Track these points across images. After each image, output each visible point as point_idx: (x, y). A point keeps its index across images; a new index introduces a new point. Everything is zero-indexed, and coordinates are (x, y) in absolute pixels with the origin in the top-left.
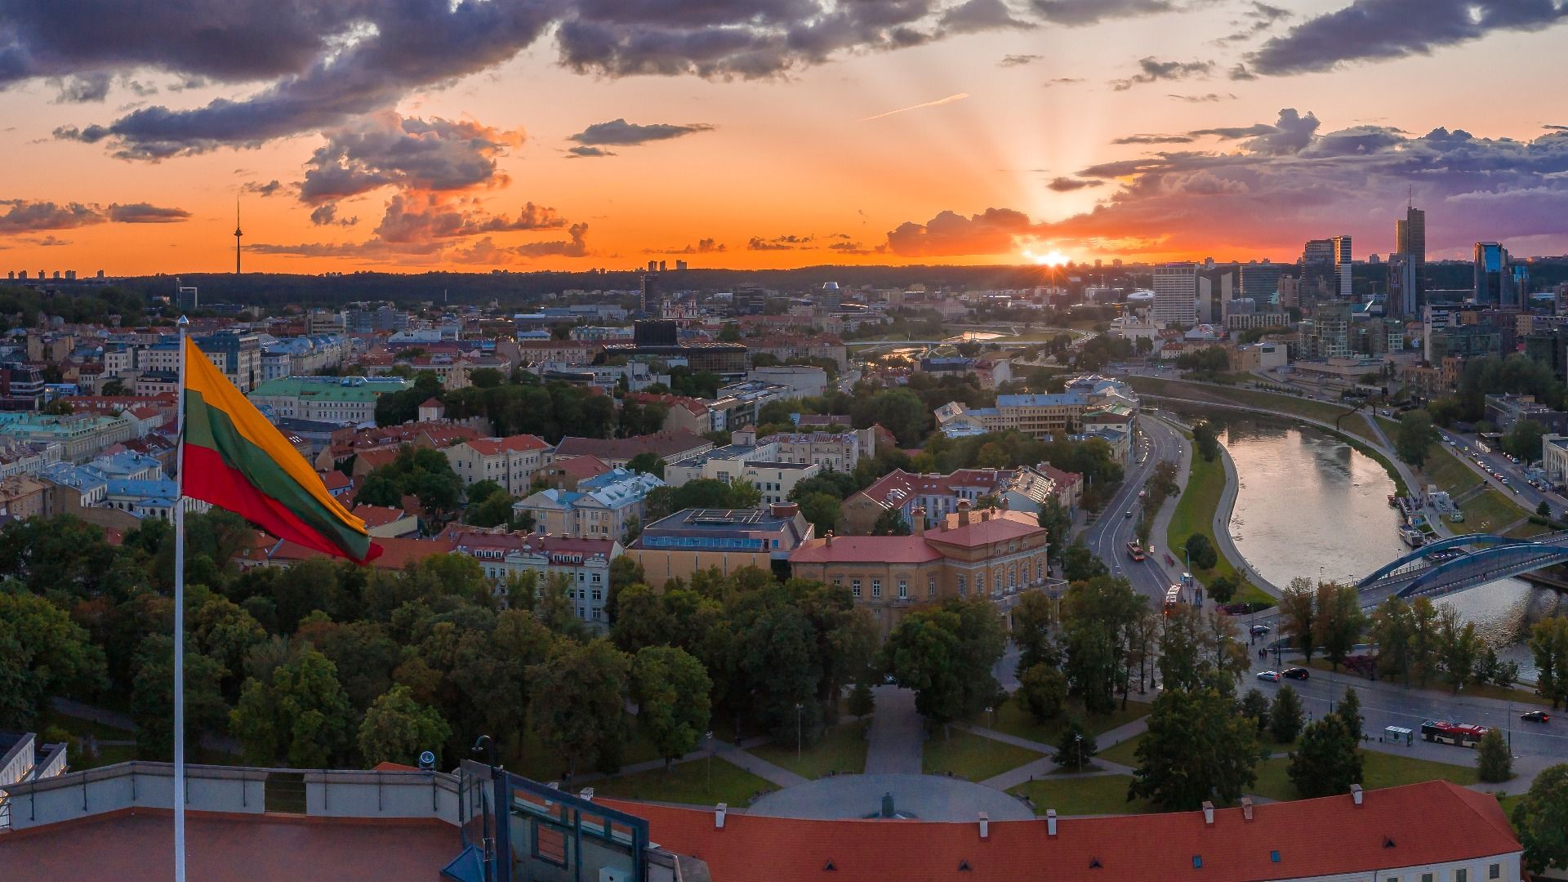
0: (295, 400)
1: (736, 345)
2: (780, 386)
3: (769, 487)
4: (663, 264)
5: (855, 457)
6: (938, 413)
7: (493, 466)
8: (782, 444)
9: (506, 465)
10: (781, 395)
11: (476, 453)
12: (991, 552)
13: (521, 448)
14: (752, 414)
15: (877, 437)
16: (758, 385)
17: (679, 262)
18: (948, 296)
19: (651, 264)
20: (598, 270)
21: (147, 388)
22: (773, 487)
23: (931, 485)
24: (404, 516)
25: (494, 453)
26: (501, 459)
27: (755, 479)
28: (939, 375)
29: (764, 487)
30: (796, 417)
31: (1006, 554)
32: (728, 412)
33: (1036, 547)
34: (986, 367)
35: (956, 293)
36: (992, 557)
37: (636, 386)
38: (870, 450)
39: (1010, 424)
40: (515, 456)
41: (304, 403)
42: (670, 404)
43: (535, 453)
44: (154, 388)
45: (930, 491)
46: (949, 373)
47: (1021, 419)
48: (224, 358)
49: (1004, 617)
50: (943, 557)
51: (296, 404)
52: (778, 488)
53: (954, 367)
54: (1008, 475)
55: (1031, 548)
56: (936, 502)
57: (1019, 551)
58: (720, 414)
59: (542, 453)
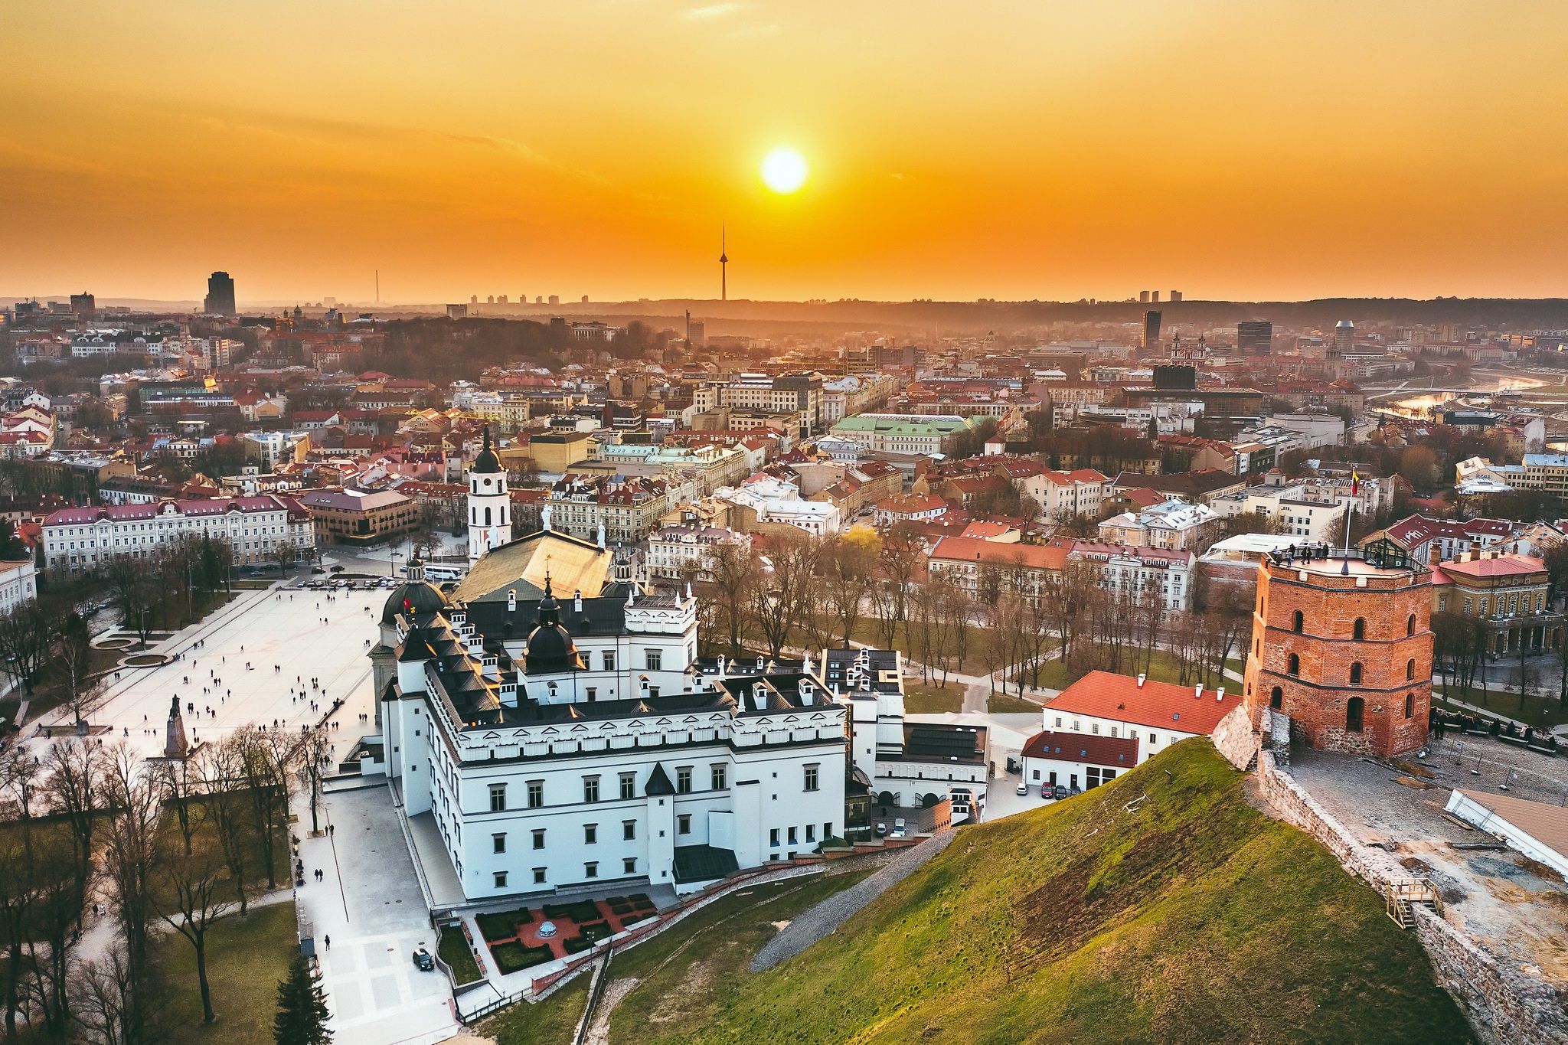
0: (871, 434)
1: (1252, 390)
2: (1298, 433)
3: (1300, 521)
4: (1156, 294)
5: (1376, 503)
6: (1460, 466)
7: (1064, 493)
8: (1310, 487)
9: (1074, 493)
10: (1300, 441)
11: (1051, 483)
12: (1496, 583)
13: (1086, 480)
14: (1272, 458)
15: (1397, 485)
16: (1276, 431)
17: (1173, 292)
18: (1484, 337)
19: (1144, 294)
20: (1088, 300)
21: (740, 423)
22: (1304, 521)
23: (1447, 530)
24: (1011, 530)
25: (1066, 484)
26: (1071, 488)
27: (1287, 514)
28: (1464, 429)
29: (1295, 520)
30: (1315, 463)
31: (1508, 586)
32: (1252, 455)
33: (1538, 584)
34: (1519, 423)
35: (1493, 333)
36: (1497, 587)
37: (1163, 428)
38: (1390, 497)
39: (1536, 482)
40: (1082, 486)
41: (879, 437)
42: (1200, 447)
43: (1097, 485)
44: (746, 423)
45: (1446, 535)
46: (1475, 427)
47: (1548, 478)
48: (796, 396)
49: (1502, 635)
50: (1454, 583)
51: (872, 438)
52: (1308, 522)
53: (1482, 421)
54: (1522, 526)
55: (1532, 584)
56: (1451, 544)
57: (1521, 585)
58: (1245, 457)
59: (1102, 484)
